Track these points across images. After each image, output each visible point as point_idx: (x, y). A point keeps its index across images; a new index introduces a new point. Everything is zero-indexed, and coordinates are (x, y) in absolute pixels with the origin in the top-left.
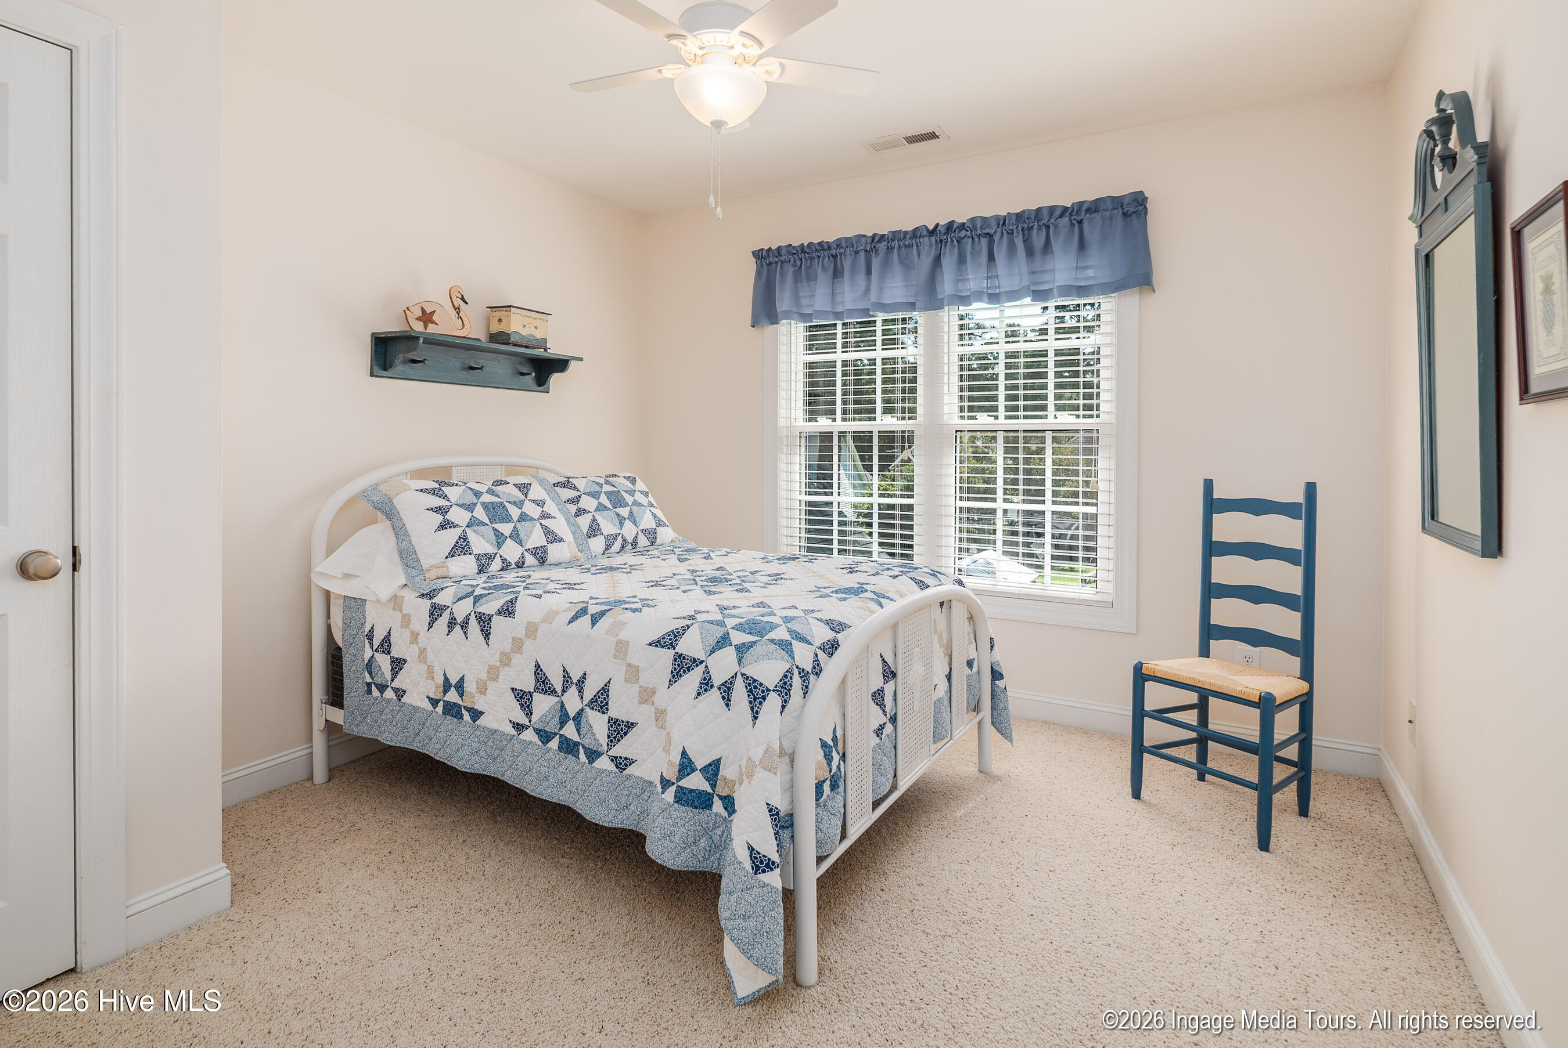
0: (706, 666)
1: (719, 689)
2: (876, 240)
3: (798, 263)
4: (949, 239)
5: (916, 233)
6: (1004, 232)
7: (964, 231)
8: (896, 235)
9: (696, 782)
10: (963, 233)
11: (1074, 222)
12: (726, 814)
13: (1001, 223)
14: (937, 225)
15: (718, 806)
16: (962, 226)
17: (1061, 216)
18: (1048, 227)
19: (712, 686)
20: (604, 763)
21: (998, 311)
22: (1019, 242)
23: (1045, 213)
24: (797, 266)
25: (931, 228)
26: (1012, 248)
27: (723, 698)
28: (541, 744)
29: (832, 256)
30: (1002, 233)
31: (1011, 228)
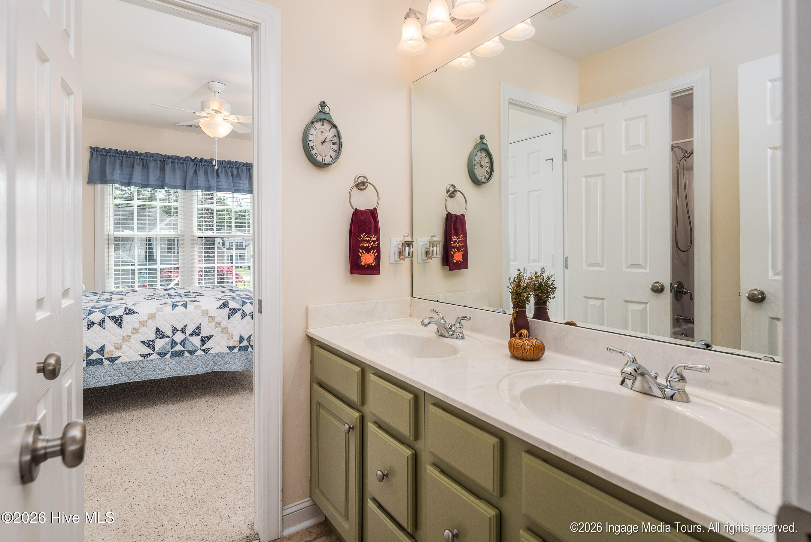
0: (243, 310)
1: (249, 315)
2: (166, 157)
3: (121, 158)
4: (200, 164)
5: (187, 159)
6: (223, 166)
7: (206, 163)
8: (177, 158)
9: (245, 343)
10: (206, 164)
11: (247, 169)
12: (230, 352)
13: (221, 163)
14: (195, 158)
15: (250, 349)
16: (206, 161)
17: (243, 166)
18: (238, 168)
19: (247, 315)
20: (200, 353)
21: (232, 195)
22: (229, 171)
23: (238, 164)
24: (120, 160)
25: (193, 159)
26: (227, 174)
27: (251, 317)
28: (161, 358)
29: (141, 159)
30: (222, 167)
31: (225, 166)
